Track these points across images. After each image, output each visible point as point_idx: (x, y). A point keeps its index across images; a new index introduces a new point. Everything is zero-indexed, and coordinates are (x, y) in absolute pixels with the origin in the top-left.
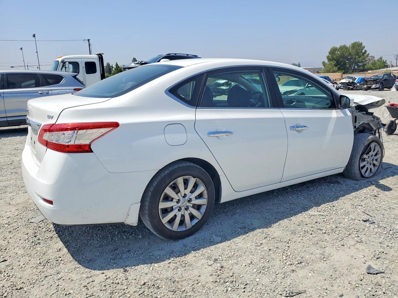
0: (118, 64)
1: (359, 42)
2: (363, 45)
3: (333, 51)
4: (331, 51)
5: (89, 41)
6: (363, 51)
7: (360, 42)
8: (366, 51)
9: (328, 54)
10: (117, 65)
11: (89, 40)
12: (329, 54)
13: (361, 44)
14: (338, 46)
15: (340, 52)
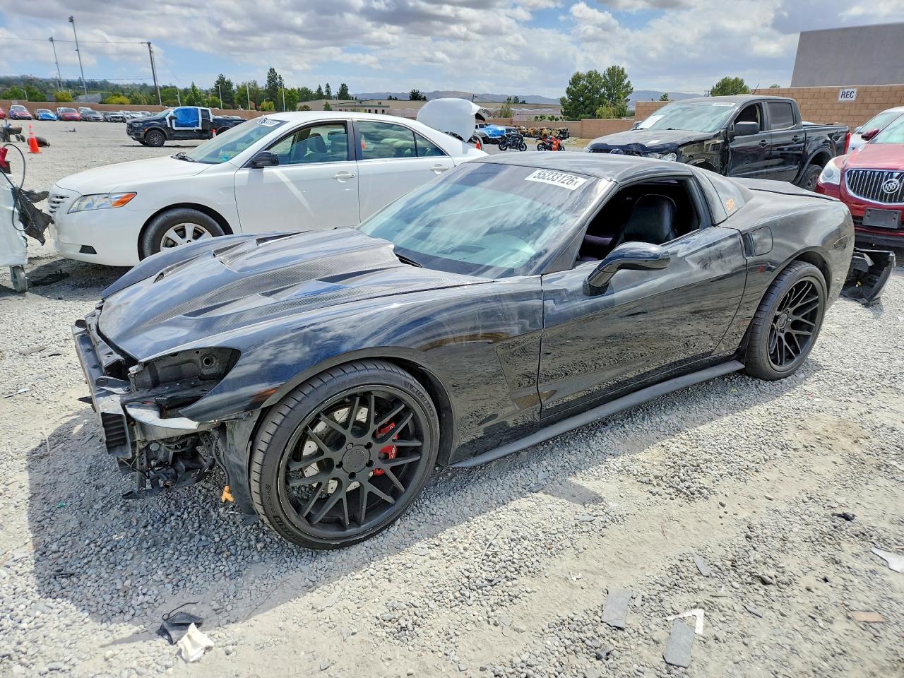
0: (195, 85)
1: (618, 67)
2: (626, 72)
3: (576, 80)
4: (572, 80)
5: (149, 46)
6: (626, 82)
7: (621, 69)
8: (629, 82)
9: (568, 85)
10: (194, 87)
11: (149, 44)
12: (570, 84)
13: (623, 73)
14: (583, 71)
15: (587, 81)
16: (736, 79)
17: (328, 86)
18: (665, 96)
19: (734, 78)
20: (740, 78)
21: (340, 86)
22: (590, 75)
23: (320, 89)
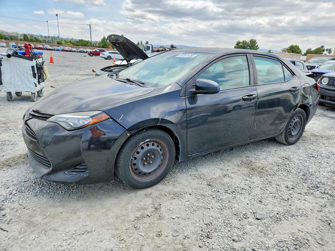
3: (238, 43)
4: (237, 43)
5: (90, 26)
6: (256, 45)
7: (255, 40)
8: (258, 45)
9: (235, 45)
12: (236, 45)
13: (256, 41)
14: (241, 41)
15: (242, 44)
16: (296, 46)
17: (141, 42)
18: (270, 50)
19: (295, 45)
20: (298, 45)
21: (146, 42)
22: (243, 42)
23: (139, 43)
